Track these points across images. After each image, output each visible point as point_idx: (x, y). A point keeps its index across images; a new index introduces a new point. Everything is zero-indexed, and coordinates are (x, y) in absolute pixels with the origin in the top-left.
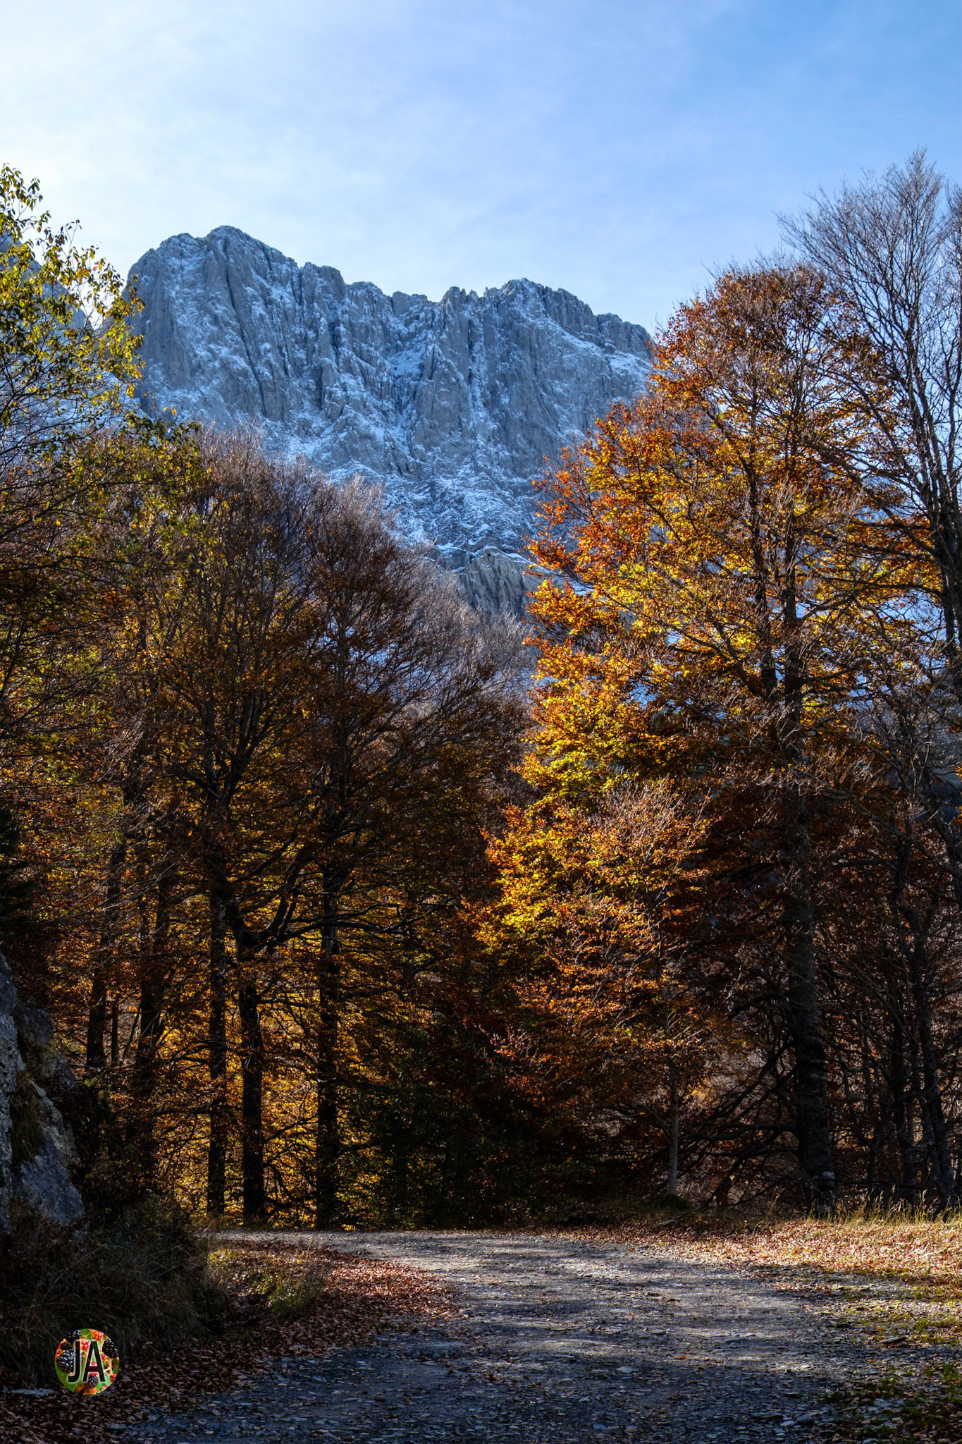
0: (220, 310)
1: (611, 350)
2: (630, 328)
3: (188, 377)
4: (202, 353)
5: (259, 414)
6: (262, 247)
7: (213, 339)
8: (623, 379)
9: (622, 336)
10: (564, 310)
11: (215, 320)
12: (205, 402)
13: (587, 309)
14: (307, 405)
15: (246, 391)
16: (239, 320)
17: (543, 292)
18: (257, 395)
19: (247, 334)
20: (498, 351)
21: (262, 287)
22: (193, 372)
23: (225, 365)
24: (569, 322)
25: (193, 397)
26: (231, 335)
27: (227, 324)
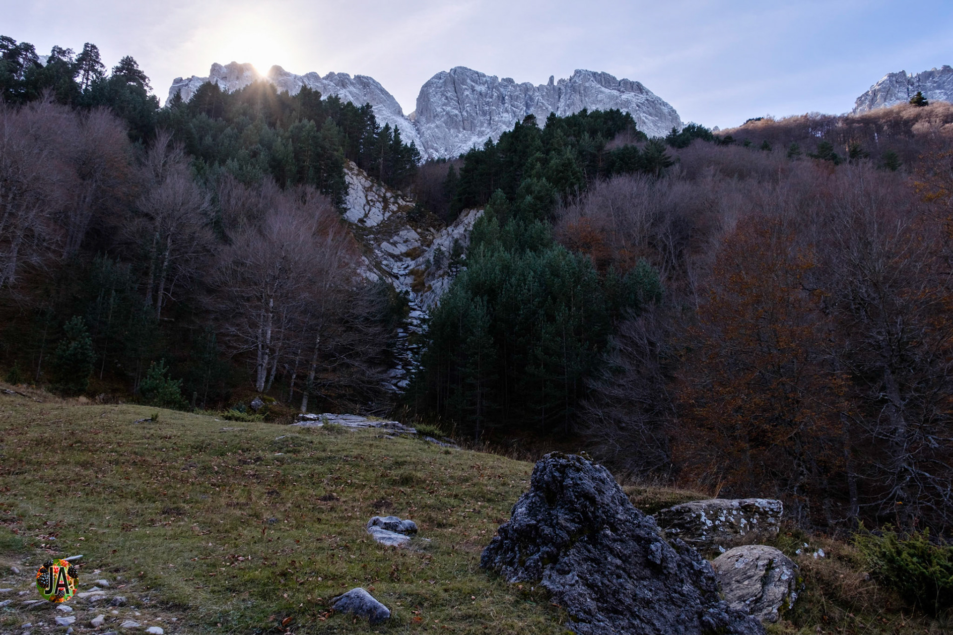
0: (449, 94)
1: (623, 92)
2: (632, 84)
3: (432, 119)
4: (439, 110)
5: (461, 130)
6: (477, 73)
7: (445, 105)
8: (626, 102)
9: (629, 86)
10: (603, 80)
11: (447, 98)
12: (437, 127)
13: (614, 78)
14: (485, 125)
15: (456, 121)
16: (457, 97)
17: (594, 74)
18: (461, 123)
19: (460, 102)
20: (568, 96)
21: (472, 86)
22: (434, 117)
23: (448, 113)
24: (605, 83)
25: (433, 126)
26: (453, 103)
27: (452, 99)
